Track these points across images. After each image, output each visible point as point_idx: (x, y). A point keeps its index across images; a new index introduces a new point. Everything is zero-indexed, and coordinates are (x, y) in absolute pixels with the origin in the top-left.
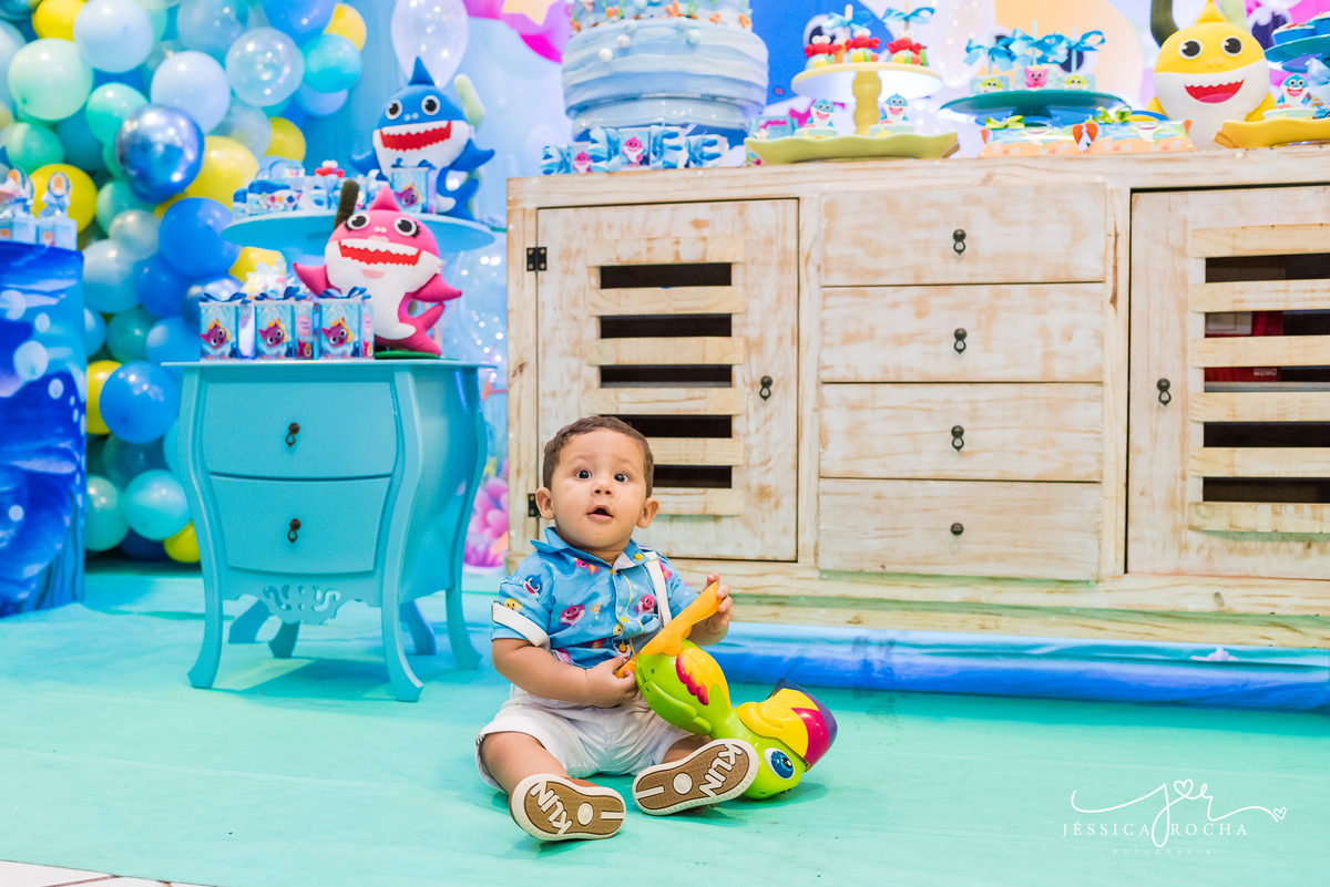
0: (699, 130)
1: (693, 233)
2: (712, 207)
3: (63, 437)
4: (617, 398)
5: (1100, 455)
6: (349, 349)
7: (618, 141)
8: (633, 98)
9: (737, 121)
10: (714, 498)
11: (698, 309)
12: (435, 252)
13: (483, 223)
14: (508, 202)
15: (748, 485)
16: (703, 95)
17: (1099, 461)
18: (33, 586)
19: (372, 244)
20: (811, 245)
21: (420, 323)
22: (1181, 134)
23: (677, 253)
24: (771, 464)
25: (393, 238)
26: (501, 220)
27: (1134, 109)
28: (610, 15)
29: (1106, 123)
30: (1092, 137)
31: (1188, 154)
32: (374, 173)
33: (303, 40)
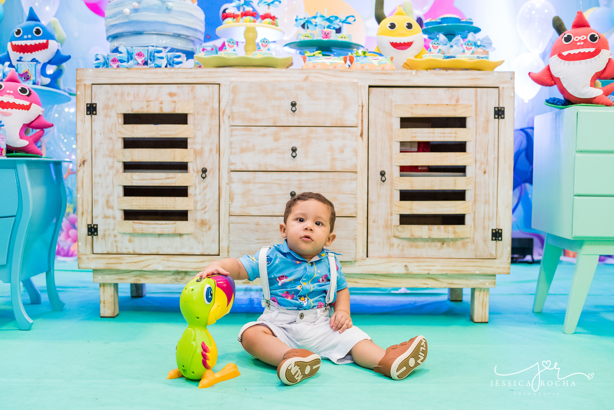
0: (172, 50)
1: (169, 99)
2: (178, 87)
4: (132, 178)
5: (356, 204)
7: (133, 53)
8: (140, 33)
9: (190, 47)
10: (179, 225)
11: (172, 135)
12: (39, 104)
13: (65, 91)
14: (77, 81)
15: (196, 219)
16: (174, 34)
17: (356, 207)
19: (5, 99)
20: (226, 106)
21: (31, 139)
22: (389, 62)
23: (161, 108)
24: (207, 209)
26: (74, 89)
27: (369, 50)
29: (357, 56)
30: (351, 62)
31: (393, 71)
32: (7, 63)
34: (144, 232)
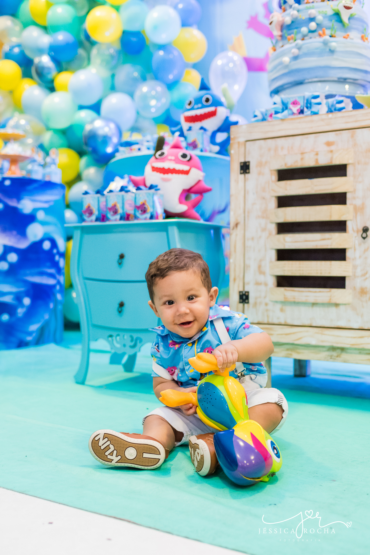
1: (326, 148)
2: (337, 134)
3: (50, 267)
4: (284, 240)
6: (148, 215)
7: (287, 103)
8: (300, 83)
10: (335, 294)
12: (199, 169)
15: (354, 287)
16: (339, 78)
18: (34, 335)
19: (166, 165)
21: (190, 205)
23: (317, 160)
24: (367, 276)
25: (177, 161)
28: (289, 40)
33: (171, 86)
34: (297, 300)
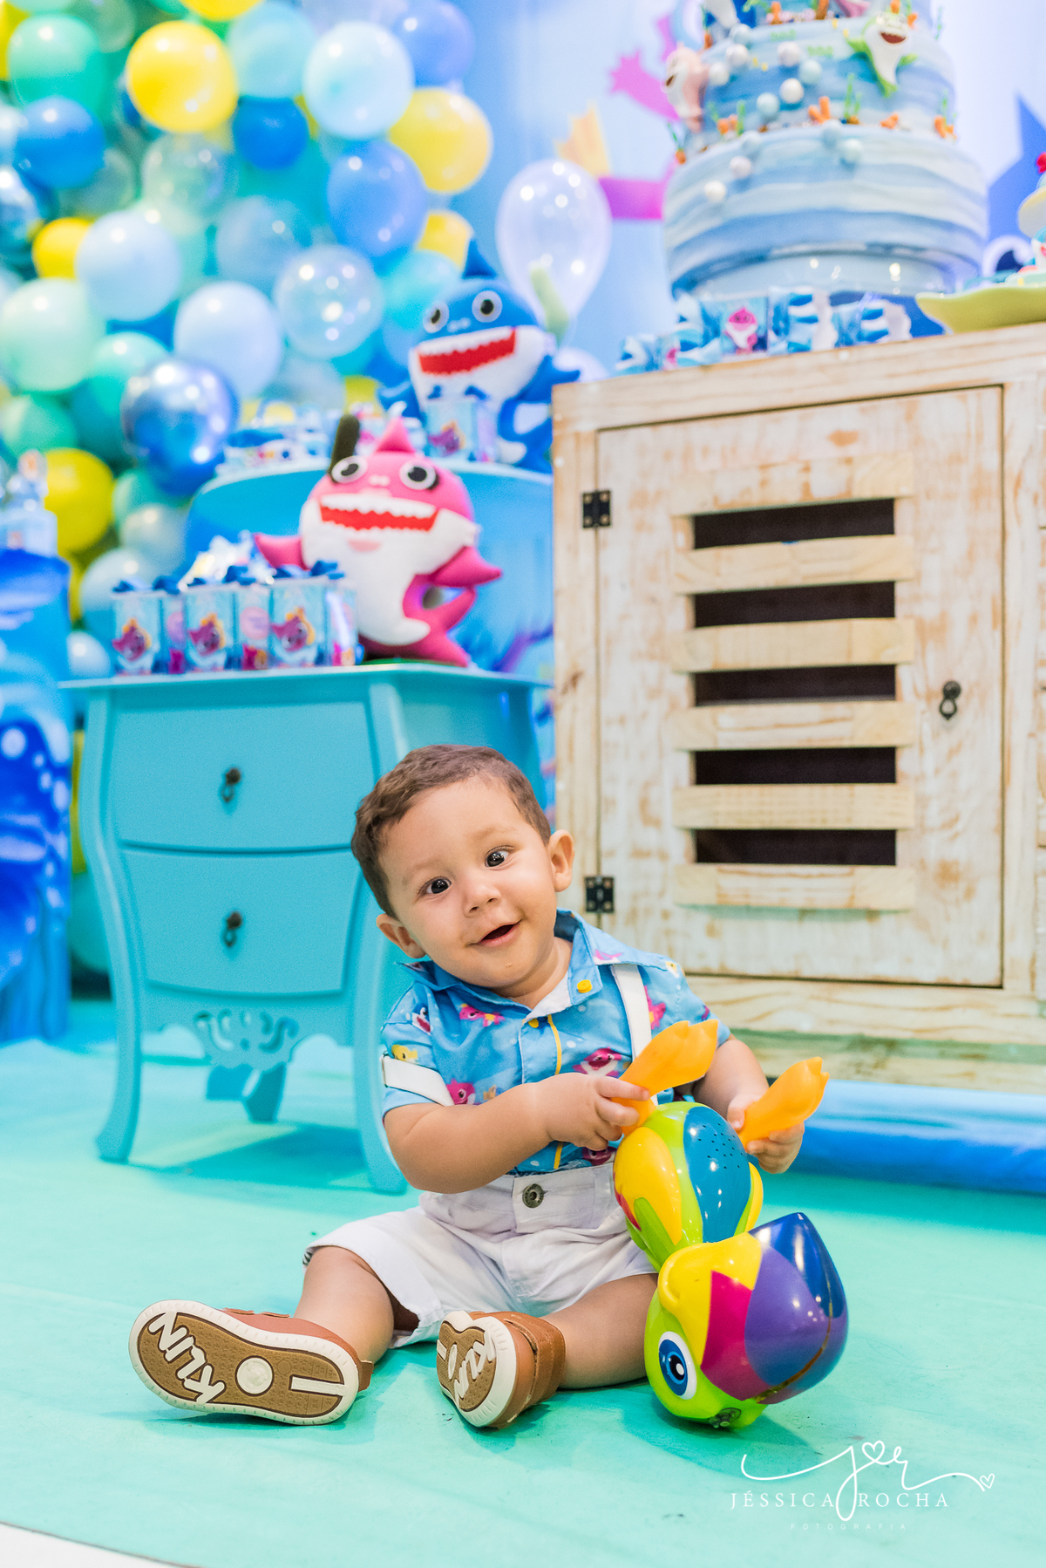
1: (834, 452)
2: (863, 411)
4: (715, 722)
6: (310, 654)
7: (719, 318)
8: (758, 258)
10: (866, 881)
11: (842, 574)
12: (461, 511)
15: (923, 861)
16: (872, 245)
19: (363, 502)
20: (1024, 461)
21: (436, 620)
23: (806, 487)
24: (959, 826)
28: (724, 130)
33: (384, 263)
34: (754, 902)
